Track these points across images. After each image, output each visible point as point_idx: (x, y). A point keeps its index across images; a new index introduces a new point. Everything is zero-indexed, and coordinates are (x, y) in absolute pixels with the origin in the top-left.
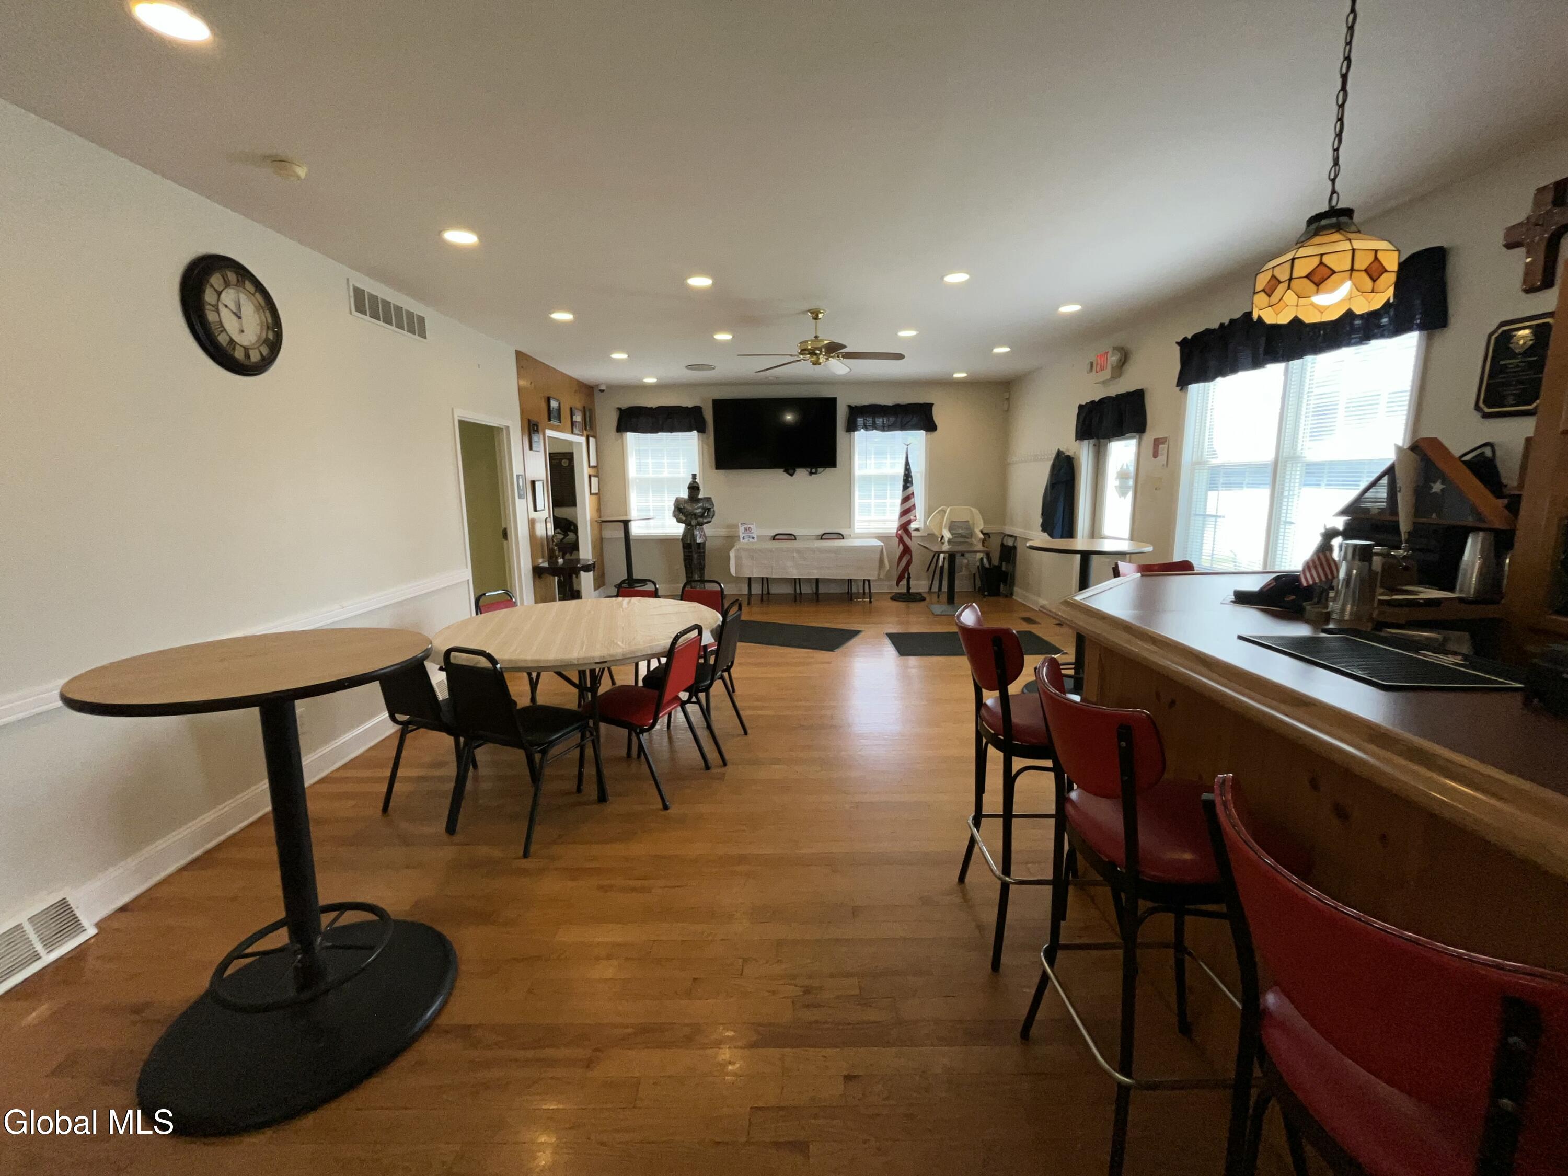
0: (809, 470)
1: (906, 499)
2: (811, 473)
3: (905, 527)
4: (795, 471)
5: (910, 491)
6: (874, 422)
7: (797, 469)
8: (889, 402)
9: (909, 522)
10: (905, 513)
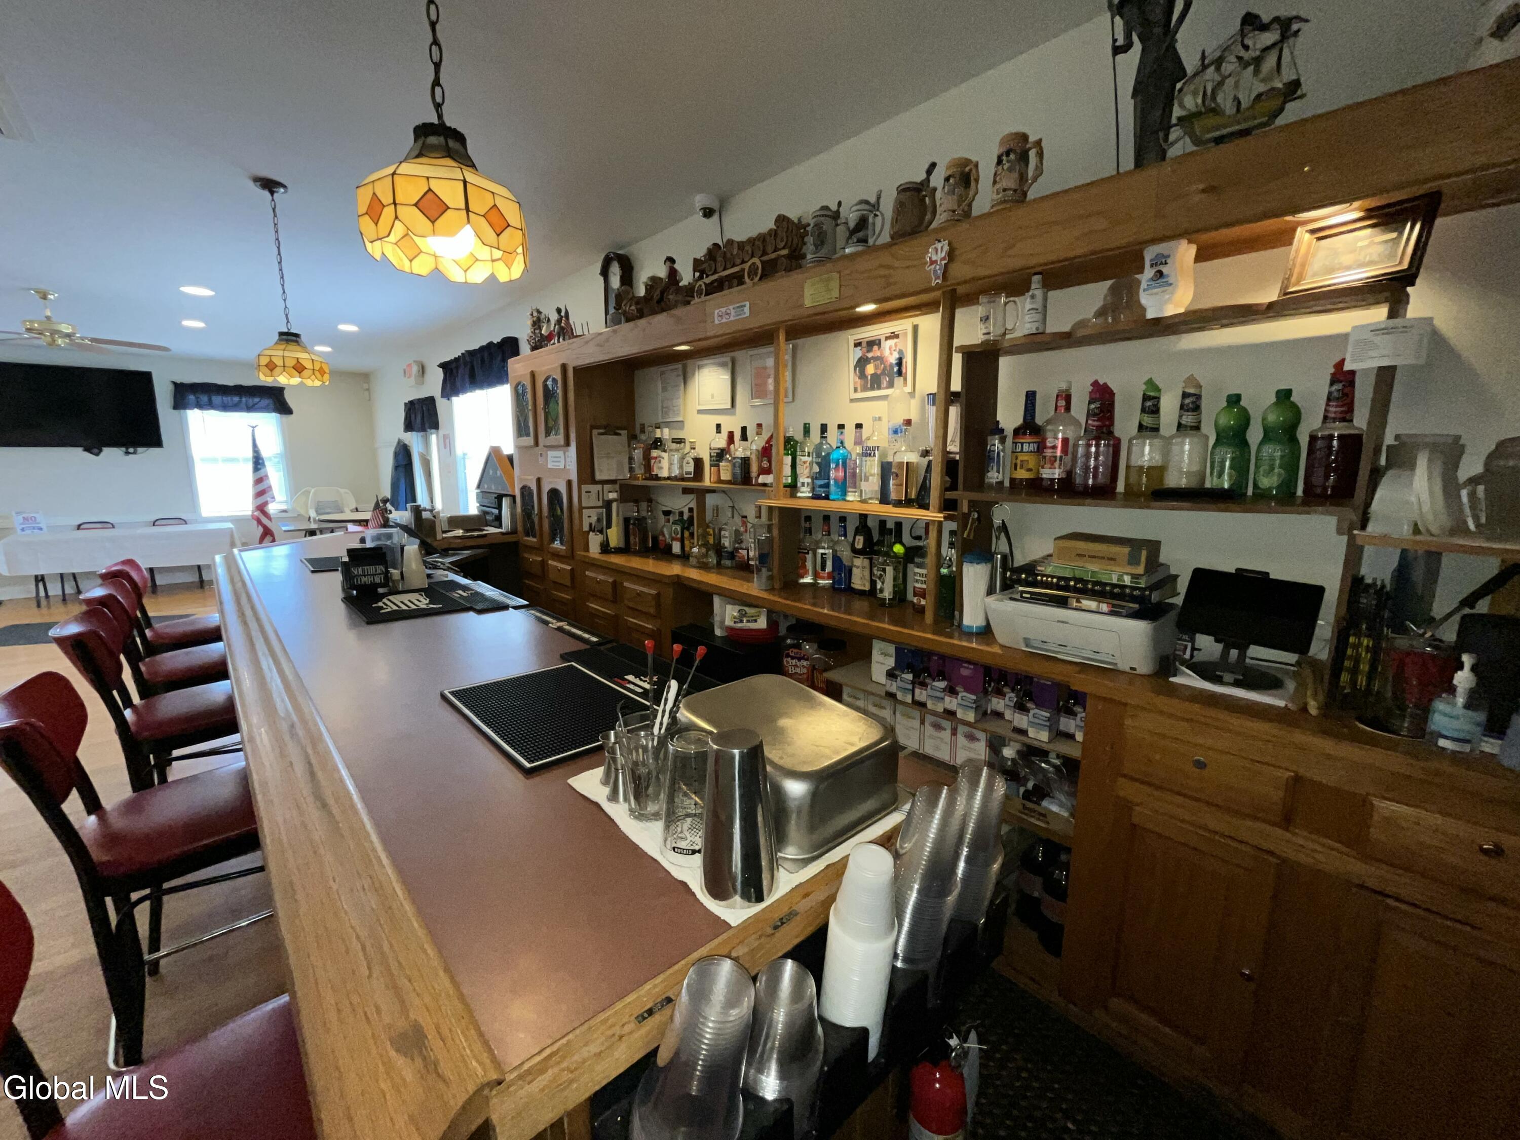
0: (124, 449)
1: (259, 481)
2: (127, 453)
3: (261, 508)
4: (101, 451)
5: (261, 473)
6: (210, 400)
7: (104, 449)
8: (231, 383)
9: (266, 504)
10: (260, 494)
